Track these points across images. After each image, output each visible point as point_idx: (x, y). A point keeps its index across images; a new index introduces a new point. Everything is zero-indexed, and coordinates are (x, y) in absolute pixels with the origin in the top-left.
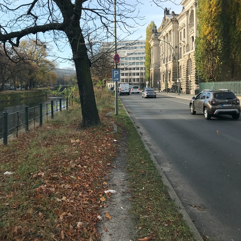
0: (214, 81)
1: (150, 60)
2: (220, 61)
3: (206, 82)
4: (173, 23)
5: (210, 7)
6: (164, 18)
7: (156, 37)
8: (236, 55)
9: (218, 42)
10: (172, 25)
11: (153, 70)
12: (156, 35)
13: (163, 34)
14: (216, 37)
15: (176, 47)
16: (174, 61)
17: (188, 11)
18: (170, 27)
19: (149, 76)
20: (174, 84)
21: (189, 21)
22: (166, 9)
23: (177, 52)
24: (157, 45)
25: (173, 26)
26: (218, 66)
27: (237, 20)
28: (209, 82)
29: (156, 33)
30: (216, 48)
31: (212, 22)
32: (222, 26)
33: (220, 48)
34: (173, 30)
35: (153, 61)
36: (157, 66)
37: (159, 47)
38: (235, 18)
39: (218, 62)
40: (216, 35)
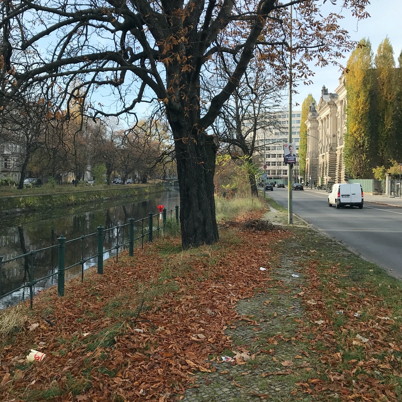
0: (362, 179)
1: (306, 146)
2: (367, 158)
3: (354, 179)
4: (330, 107)
5: (357, 105)
6: (322, 98)
7: (314, 117)
8: (384, 152)
9: (365, 140)
10: (329, 110)
11: (309, 160)
12: (313, 115)
13: (322, 116)
14: (363, 134)
15: (334, 136)
16: (331, 152)
17: (342, 101)
18: (328, 111)
19: (305, 168)
20: (330, 180)
21: (343, 111)
22: (324, 87)
23: (335, 142)
24: (315, 128)
25: (331, 111)
26: (366, 163)
27: (386, 117)
28: (357, 179)
29: (314, 112)
30: (363, 146)
31: (359, 120)
32: (369, 124)
33: (367, 145)
34: (331, 115)
35: (309, 149)
36: (314, 155)
37: (318, 131)
38: (383, 115)
39: (365, 160)
40: (363, 132)
